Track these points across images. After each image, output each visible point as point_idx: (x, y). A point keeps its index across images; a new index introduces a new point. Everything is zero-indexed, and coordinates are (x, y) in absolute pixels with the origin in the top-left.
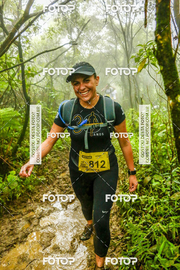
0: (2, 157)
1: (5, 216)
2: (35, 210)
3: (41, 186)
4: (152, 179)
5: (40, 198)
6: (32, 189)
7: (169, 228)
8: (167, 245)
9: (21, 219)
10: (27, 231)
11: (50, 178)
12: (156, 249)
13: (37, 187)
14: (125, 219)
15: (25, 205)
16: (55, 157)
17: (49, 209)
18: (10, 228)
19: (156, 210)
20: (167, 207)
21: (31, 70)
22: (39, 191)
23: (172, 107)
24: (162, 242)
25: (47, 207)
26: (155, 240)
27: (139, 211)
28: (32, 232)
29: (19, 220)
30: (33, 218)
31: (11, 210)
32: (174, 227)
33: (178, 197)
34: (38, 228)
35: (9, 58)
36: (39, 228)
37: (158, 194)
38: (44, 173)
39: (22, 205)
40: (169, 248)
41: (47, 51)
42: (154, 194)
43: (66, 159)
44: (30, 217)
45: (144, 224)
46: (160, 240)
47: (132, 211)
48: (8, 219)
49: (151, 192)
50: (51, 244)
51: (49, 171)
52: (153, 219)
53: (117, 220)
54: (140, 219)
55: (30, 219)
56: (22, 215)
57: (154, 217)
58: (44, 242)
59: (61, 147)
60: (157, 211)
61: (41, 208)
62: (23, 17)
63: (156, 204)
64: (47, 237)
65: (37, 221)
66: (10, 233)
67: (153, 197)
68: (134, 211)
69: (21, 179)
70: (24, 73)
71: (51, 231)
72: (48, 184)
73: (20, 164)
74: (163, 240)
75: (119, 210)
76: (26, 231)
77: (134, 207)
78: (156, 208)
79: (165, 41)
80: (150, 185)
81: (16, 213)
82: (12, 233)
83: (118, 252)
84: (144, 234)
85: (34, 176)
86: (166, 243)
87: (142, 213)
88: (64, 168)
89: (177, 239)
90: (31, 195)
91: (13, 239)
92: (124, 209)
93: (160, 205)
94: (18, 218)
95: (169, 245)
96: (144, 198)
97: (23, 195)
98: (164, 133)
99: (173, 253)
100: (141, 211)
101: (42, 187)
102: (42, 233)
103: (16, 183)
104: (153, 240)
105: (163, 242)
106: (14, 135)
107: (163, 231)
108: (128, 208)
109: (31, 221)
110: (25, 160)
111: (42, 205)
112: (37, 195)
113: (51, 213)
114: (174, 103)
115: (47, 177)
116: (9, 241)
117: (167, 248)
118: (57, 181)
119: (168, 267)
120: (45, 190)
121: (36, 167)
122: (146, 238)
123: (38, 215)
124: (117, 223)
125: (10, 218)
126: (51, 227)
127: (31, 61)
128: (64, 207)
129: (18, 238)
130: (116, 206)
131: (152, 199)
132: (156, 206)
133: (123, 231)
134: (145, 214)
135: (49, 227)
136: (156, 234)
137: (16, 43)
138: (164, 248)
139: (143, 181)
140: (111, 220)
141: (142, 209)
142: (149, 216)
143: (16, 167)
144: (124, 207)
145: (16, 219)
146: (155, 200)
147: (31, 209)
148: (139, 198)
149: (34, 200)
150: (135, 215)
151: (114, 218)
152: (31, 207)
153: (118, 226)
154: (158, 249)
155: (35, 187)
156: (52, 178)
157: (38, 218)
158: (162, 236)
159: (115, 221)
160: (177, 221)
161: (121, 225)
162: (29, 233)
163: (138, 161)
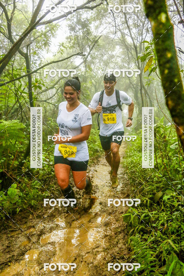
0: (5, 171)
1: (3, 232)
2: (36, 226)
4: (163, 195)
5: (42, 214)
6: (34, 204)
7: (181, 246)
8: (178, 266)
9: (20, 236)
10: (24, 249)
11: (55, 194)
12: (166, 270)
13: (41, 203)
14: (133, 236)
15: (26, 221)
17: (51, 226)
18: (7, 245)
19: (168, 227)
21: (38, 83)
22: (42, 207)
24: (172, 262)
25: (49, 224)
26: (165, 260)
27: (149, 228)
28: (30, 250)
29: (18, 236)
30: (33, 235)
31: (10, 226)
34: (37, 246)
35: (15, 69)
37: (170, 210)
38: (49, 189)
39: (23, 221)
40: (181, 268)
41: (54, 62)
42: (166, 210)
44: (29, 233)
45: (153, 242)
46: (170, 259)
47: (140, 228)
48: (6, 236)
49: (163, 208)
50: (50, 263)
51: (55, 187)
52: (164, 237)
53: (124, 238)
54: (149, 237)
55: (29, 235)
56: (22, 231)
57: (165, 235)
58: (42, 260)
61: (43, 224)
63: (167, 221)
64: (46, 255)
65: (37, 238)
66: (6, 250)
67: (164, 213)
68: (142, 228)
69: (24, 194)
70: (32, 85)
71: (51, 249)
73: (25, 179)
74: (174, 259)
75: (127, 228)
76: (23, 248)
77: (143, 224)
78: (167, 225)
80: (161, 201)
81: (16, 229)
82: (8, 249)
83: (123, 274)
84: (153, 253)
85: (38, 191)
86: (177, 264)
87: (151, 231)
90: (34, 210)
91: (8, 256)
92: (131, 225)
93: (173, 221)
94: (17, 234)
95: (181, 266)
96: (155, 214)
97: (25, 210)
98: (176, 145)
100: (151, 229)
103: (17, 197)
104: (162, 260)
105: (174, 262)
106: (19, 147)
107: (174, 250)
108: (136, 224)
109: (31, 238)
111: (44, 222)
112: (40, 211)
113: (53, 230)
114: (156, 25)
115: (53, 193)
116: (3, 259)
117: (178, 270)
120: (49, 206)
121: (42, 183)
122: (154, 257)
123: (39, 231)
124: (124, 241)
125: (8, 234)
126: (51, 245)
127: (37, 72)
128: (68, 225)
129: (13, 256)
130: (124, 223)
131: (163, 216)
132: (167, 223)
134: (155, 232)
135: (49, 245)
136: (166, 253)
137: (24, 55)
138: (175, 269)
139: (154, 197)
140: (117, 238)
141: (152, 226)
142: (159, 234)
143: (20, 182)
144: (131, 223)
145: (14, 236)
146: (167, 216)
147: (32, 225)
148: (148, 214)
149: (36, 216)
150: (144, 233)
151: (121, 236)
152: (32, 223)
153: (125, 245)
154: (168, 269)
155: (38, 203)
156: (58, 194)
157: (38, 235)
158: (173, 255)
159: (122, 239)
161: (128, 244)
162: (26, 250)
163: (150, 177)
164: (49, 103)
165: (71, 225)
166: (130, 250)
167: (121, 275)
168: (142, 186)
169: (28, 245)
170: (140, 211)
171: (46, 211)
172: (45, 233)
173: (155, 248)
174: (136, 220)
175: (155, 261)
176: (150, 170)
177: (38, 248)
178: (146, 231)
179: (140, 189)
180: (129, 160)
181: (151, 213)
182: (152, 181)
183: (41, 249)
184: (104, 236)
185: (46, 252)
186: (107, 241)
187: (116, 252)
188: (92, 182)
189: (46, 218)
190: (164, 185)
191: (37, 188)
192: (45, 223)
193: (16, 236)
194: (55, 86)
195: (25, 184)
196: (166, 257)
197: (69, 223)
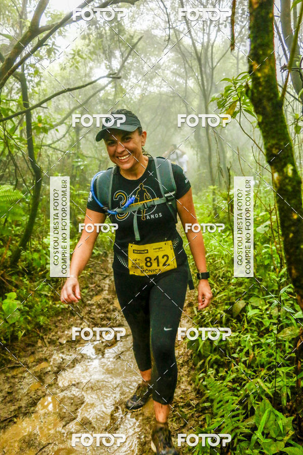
2: (49, 358)
4: (247, 304)
5: (57, 337)
6: (44, 323)
7: (275, 387)
8: (272, 417)
9: (26, 374)
10: (36, 396)
12: (255, 423)
13: (53, 320)
14: (202, 372)
15: (33, 351)
17: (73, 357)
18: (7, 390)
19: (254, 356)
20: (273, 352)
21: (42, 121)
22: (56, 326)
23: (278, 185)
24: (264, 412)
25: (70, 354)
26: (252, 408)
27: (226, 359)
28: (44, 396)
29: (23, 376)
30: (47, 372)
31: (9, 360)
32: (284, 386)
33: (291, 335)
34: (54, 390)
35: (4, 101)
36: (56, 389)
39: (28, 350)
40: (276, 420)
41: (69, 90)
42: (251, 330)
43: (102, 272)
44: (41, 371)
45: (234, 381)
46: (261, 409)
47: (214, 358)
48: (3, 375)
49: (246, 326)
50: (77, 416)
52: (250, 372)
53: (188, 375)
54: (227, 372)
55: (41, 373)
56: (28, 367)
57: (251, 369)
58: (65, 413)
60: (256, 359)
61: (61, 355)
62: (28, 32)
63: (254, 346)
64: (70, 404)
65: (54, 378)
66: (7, 398)
67: (249, 335)
68: (216, 359)
70: (31, 126)
72: (72, 314)
73: (25, 280)
74: (267, 407)
75: (191, 358)
76: (34, 395)
77: (216, 353)
78: (254, 354)
79: (265, 73)
80: (243, 315)
81: (18, 364)
82: (10, 398)
84: (235, 398)
85: (47, 301)
86: (272, 413)
87: (230, 362)
88: (99, 286)
89: (289, 405)
90: (43, 333)
91: (13, 408)
92: (200, 356)
93: (261, 347)
94: (21, 373)
95: (277, 416)
96: (234, 337)
97: (29, 333)
98: (266, 226)
99: (282, 430)
100: (228, 359)
101: (61, 319)
102: (61, 397)
103: (18, 313)
104: (249, 408)
105: (266, 412)
106: (14, 230)
107: (266, 392)
108: (206, 353)
109: (43, 378)
110: (32, 274)
111: (62, 351)
112: (53, 333)
113: (77, 363)
114: (281, 177)
116: (5, 413)
117: (272, 422)
118: (88, 308)
119: (274, 453)
120: (67, 324)
121: (51, 285)
122: (237, 404)
123: (55, 367)
124: (189, 379)
125: (7, 372)
126: (77, 388)
127: (42, 105)
128: (99, 354)
129: (20, 408)
130: (187, 350)
131: (248, 338)
132: (253, 350)
134: (236, 364)
135: (74, 388)
136: (254, 398)
137: (17, 76)
138: (268, 421)
139: (232, 309)
142: (242, 368)
143: (17, 287)
144: (200, 351)
145: (17, 375)
146: (252, 340)
147: (43, 357)
149: (48, 341)
150: (219, 366)
151: (184, 371)
152: (43, 354)
153: (191, 384)
154: (258, 421)
155: (50, 320)
157: (54, 373)
158: (265, 401)
159: (186, 376)
160: (288, 375)
161: (196, 383)
162: (39, 398)
163: (224, 274)
164: (55, 149)
165: (103, 354)
166: (199, 393)
169: (40, 390)
171: (63, 332)
172: (65, 369)
173: (238, 391)
174: (207, 347)
175: (238, 409)
176: (224, 264)
178: (222, 363)
182: (228, 283)
185: (70, 398)
187: (177, 396)
189: (64, 345)
190: (245, 289)
191: (46, 296)
193: (20, 375)
194: (65, 122)
195: (26, 289)
196: (255, 403)
197: (100, 350)
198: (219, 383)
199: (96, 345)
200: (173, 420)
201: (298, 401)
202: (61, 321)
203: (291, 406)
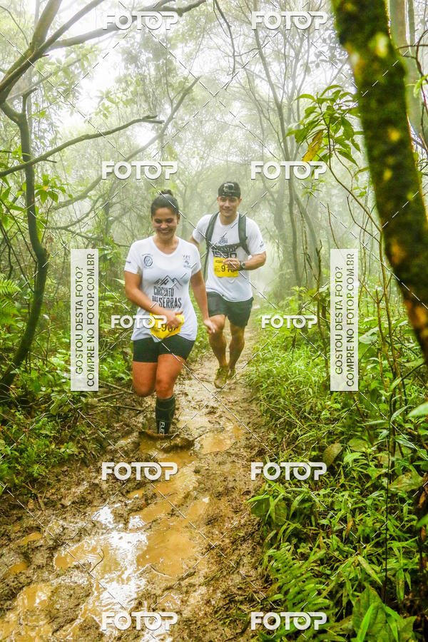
2: (43, 527)
3: (65, 468)
4: (345, 449)
5: (59, 497)
6: (39, 474)
7: (386, 570)
8: (381, 616)
9: (5, 551)
10: (16, 583)
11: (89, 448)
12: (353, 626)
13: (55, 470)
14: (274, 549)
15: (20, 515)
16: (106, 400)
17: (80, 525)
19: (354, 525)
20: (383, 518)
21: (50, 183)
22: (59, 481)
23: (360, 78)
24: (367, 608)
25: (76, 521)
26: (349, 603)
27: (310, 529)
28: (29, 584)
29: (1, 552)
30: (37, 548)
32: (400, 569)
33: (410, 485)
34: (46, 574)
36: (49, 574)
37: (360, 486)
38: (75, 436)
39: (13, 514)
40: (387, 622)
41: (88, 137)
42: (350, 486)
43: (133, 406)
44: (28, 545)
45: (321, 562)
46: (362, 601)
47: (291, 528)
49: (342, 481)
50: (78, 615)
52: (346, 548)
53: (253, 553)
54: (311, 549)
55: (28, 549)
56: (10, 540)
57: (349, 545)
58: (58, 610)
59: (123, 376)
60: (357, 530)
61: (61, 522)
63: (353, 512)
64: (68, 597)
65: (46, 556)
67: (346, 493)
68: (296, 528)
69: (15, 450)
70: (34, 190)
71: (81, 582)
72: (84, 463)
73: (17, 413)
74: (372, 601)
75: (259, 529)
76: (13, 582)
77: (297, 520)
78: (354, 521)
80: (339, 466)
83: (253, 637)
84: (322, 587)
85: (47, 442)
86: (380, 611)
87: (317, 534)
88: (128, 426)
89: (407, 599)
90: (38, 489)
92: (270, 524)
93: (366, 513)
95: (388, 615)
96: (324, 497)
97: (17, 489)
98: (374, 334)
99: (397, 638)
100: (315, 530)
101: (67, 471)
102: (55, 585)
104: (344, 604)
105: (371, 608)
106: (3, 339)
107: (371, 579)
108: (281, 520)
109: (31, 556)
110: (31, 407)
111: (64, 516)
112: (53, 491)
113: (85, 536)
114: (365, 62)
115: (83, 447)
117: (380, 625)
120: (75, 478)
121: (57, 423)
122: (325, 598)
123: (51, 539)
124: (253, 560)
126: (82, 572)
127: (48, 158)
128: (119, 521)
130: (253, 517)
131: (344, 499)
132: (353, 516)
133: (266, 581)
134: (325, 537)
135: (76, 572)
136: (352, 588)
137: (15, 118)
138: (374, 623)
139: (321, 456)
140: (236, 552)
141: (317, 524)
142: (334, 542)
143: (4, 422)
144: (270, 517)
146: (351, 500)
147: (34, 525)
148: (309, 496)
149: (44, 502)
150: (300, 540)
151: (246, 548)
152: (34, 520)
153: (257, 569)
154: (358, 624)
155: (50, 471)
156: (96, 450)
157: (49, 548)
158: (369, 591)
159: (249, 556)
160: (408, 554)
161: (264, 566)
162: (21, 586)
163: (311, 408)
164: (73, 233)
165: (126, 522)
166: (267, 581)
167: (247, 640)
168: (294, 430)
169: (24, 574)
170: (290, 489)
171: (69, 489)
172: (66, 544)
173: (328, 576)
174: (282, 511)
176: (311, 393)
177: (48, 581)
178: (303, 536)
179: (288, 436)
180: (263, 368)
181: (317, 492)
182: (318, 420)
183: (55, 582)
184: (206, 548)
185: (69, 588)
186: (213, 561)
187: (234, 586)
188: (177, 419)
189: (68, 508)
190: (344, 427)
191: (47, 436)
192: (65, 518)
194: (89, 194)
195: (18, 425)
196: (353, 595)
197: (121, 517)
198: (298, 564)
199: (117, 508)
200: (225, 623)
201: (422, 592)
202: (66, 473)
203: (412, 601)
